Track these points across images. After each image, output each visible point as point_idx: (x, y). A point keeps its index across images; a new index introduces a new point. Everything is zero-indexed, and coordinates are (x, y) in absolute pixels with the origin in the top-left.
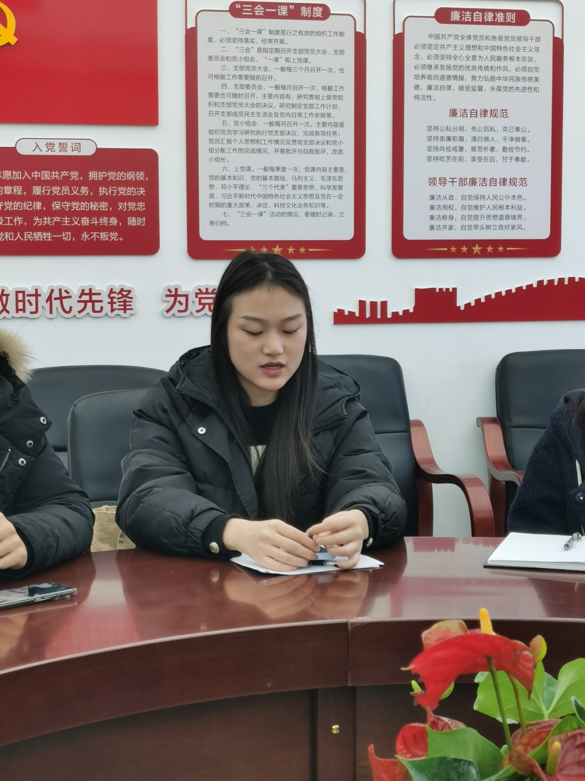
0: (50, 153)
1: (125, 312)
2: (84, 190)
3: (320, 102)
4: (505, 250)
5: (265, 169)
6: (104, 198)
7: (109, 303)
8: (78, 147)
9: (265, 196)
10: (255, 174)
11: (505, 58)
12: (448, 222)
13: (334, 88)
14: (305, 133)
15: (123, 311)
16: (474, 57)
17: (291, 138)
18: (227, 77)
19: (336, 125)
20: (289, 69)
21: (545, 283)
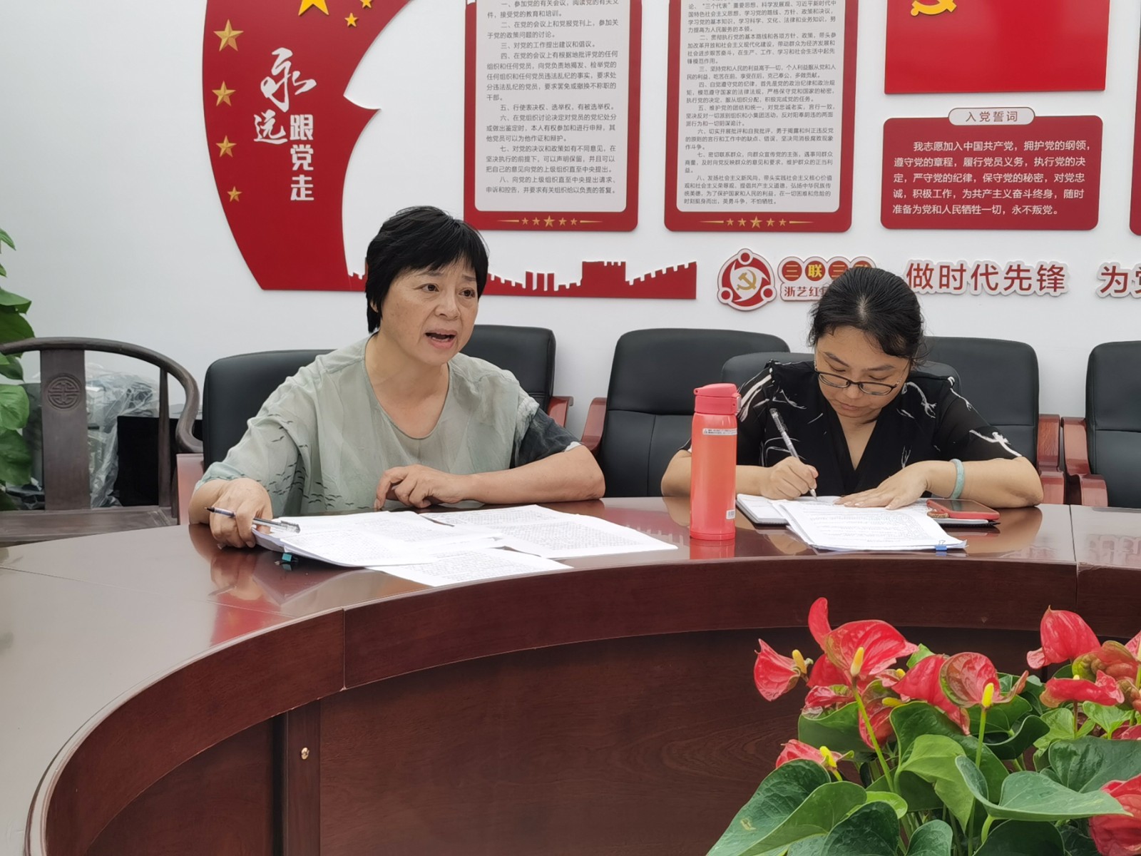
0: (984, 123)
1: (1055, 291)
6: (1039, 169)
7: (1038, 280)
8: (1014, 115)
15: (1053, 289)
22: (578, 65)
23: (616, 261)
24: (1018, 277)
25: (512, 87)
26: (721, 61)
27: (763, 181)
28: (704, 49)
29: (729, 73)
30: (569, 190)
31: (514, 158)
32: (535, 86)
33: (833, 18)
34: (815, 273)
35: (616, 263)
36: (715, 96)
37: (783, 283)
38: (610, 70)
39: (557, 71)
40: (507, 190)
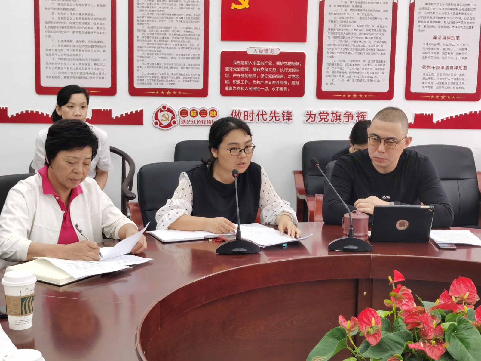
0: (261, 54)
1: (289, 121)
2: (274, 69)
3: (376, 32)
4: (455, 98)
5: (351, 61)
6: (282, 73)
7: (282, 117)
8: (272, 51)
9: (351, 73)
10: (347, 63)
11: (460, 13)
12: (430, 85)
13: (383, 27)
14: (369, 46)
15: (288, 120)
16: (445, 13)
17: (363, 48)
18: (336, 22)
19: (383, 42)
20: (363, 18)
21: (473, 113)
22: (88, 23)
23: (107, 109)
24: (275, 116)
25: (57, 32)
26: (152, 24)
27: (171, 76)
28: (144, 19)
29: (155, 29)
30: (85, 78)
31: (59, 63)
32: (68, 32)
33: (199, 8)
34: (194, 114)
35: (107, 110)
36: (149, 39)
37: (181, 118)
38: (102, 26)
39: (78, 26)
40: (56, 77)
